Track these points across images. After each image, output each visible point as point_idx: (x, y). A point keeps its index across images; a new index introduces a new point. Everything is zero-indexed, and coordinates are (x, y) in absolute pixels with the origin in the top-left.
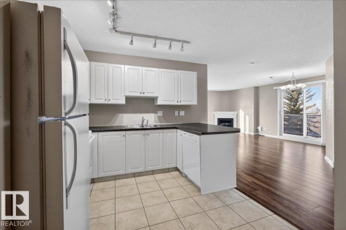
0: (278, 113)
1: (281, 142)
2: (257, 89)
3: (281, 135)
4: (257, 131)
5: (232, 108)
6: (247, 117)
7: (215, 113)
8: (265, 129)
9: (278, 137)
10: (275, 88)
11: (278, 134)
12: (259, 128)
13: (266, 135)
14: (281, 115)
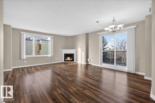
0: (100, 50)
1: (101, 69)
2: (87, 35)
3: (101, 64)
4: (87, 61)
5: (73, 47)
6: (83, 53)
7: (62, 50)
8: (92, 60)
9: (99, 65)
10: (98, 34)
11: (100, 64)
12: (89, 60)
13: (92, 64)
14: (101, 51)
